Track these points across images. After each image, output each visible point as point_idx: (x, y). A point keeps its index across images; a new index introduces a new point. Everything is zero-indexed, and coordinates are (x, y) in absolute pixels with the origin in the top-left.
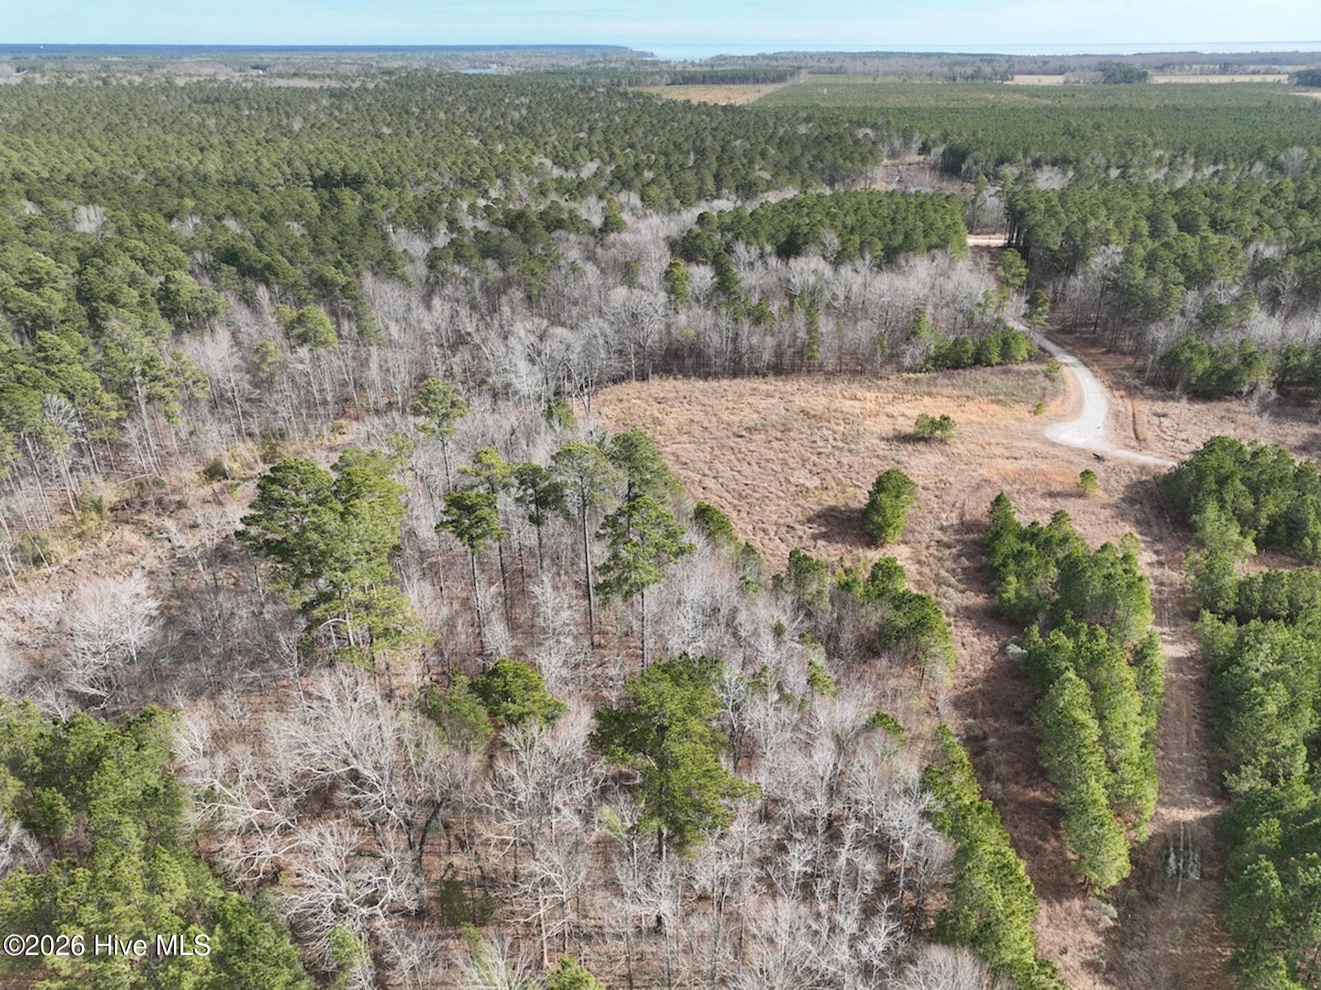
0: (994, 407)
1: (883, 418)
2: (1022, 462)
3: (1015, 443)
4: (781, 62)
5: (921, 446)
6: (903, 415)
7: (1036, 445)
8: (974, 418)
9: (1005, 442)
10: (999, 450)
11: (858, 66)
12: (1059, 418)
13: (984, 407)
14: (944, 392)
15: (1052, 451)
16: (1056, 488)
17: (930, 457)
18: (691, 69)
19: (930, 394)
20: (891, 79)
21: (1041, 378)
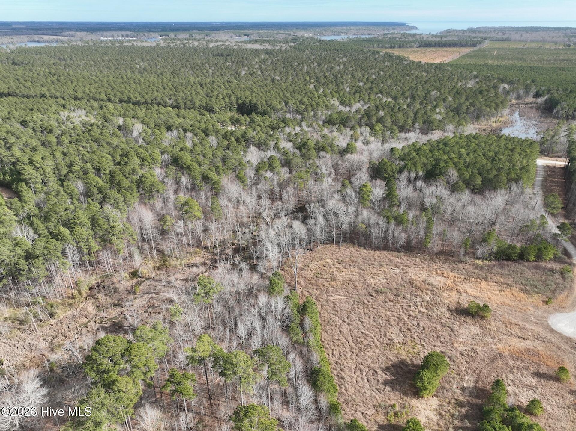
0: (522, 294)
1: (454, 293)
2: (528, 342)
3: (527, 326)
4: (478, 34)
5: (469, 320)
6: (466, 292)
7: (540, 329)
8: (507, 302)
9: (521, 323)
10: (515, 330)
11: (517, 37)
12: (561, 309)
13: (515, 294)
14: (495, 279)
15: (550, 336)
16: (543, 369)
17: (472, 328)
18: (430, 39)
19: (486, 279)
20: (534, 45)
21: (557, 276)
